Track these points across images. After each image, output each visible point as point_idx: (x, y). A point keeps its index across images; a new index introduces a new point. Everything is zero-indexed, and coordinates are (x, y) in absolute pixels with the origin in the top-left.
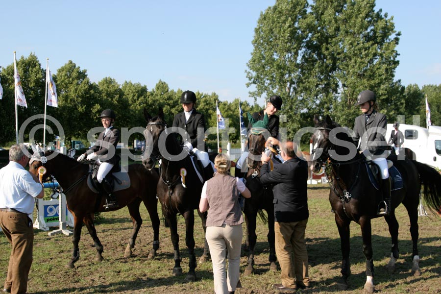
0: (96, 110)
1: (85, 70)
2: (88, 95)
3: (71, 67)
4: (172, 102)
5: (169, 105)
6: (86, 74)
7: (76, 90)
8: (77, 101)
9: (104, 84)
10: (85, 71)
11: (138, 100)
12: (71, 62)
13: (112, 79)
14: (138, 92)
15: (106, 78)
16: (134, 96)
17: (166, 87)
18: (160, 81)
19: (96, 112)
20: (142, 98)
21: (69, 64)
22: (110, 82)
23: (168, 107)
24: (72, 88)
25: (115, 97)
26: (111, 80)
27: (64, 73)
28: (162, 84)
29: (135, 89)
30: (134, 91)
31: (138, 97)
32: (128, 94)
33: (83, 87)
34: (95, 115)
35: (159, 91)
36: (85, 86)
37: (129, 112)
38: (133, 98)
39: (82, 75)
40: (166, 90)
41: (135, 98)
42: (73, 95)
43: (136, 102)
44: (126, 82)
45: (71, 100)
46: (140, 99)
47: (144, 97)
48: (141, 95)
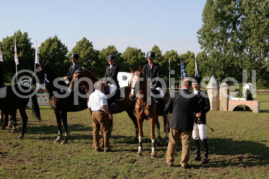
0: (93, 64)
2: (89, 56)
3: (85, 40)
4: (160, 58)
5: (158, 59)
7: (83, 53)
8: (83, 59)
10: (92, 43)
12: (85, 38)
13: (114, 46)
14: (133, 53)
15: (110, 46)
16: (131, 55)
17: (158, 49)
18: (155, 45)
19: (93, 65)
20: (135, 56)
21: (83, 39)
22: (112, 48)
23: (157, 61)
27: (78, 45)
28: (156, 47)
29: (132, 51)
31: (133, 56)
34: (93, 67)
36: (88, 51)
38: (129, 56)
39: (89, 45)
40: (158, 51)
44: (128, 47)
46: (133, 57)
48: (135, 54)
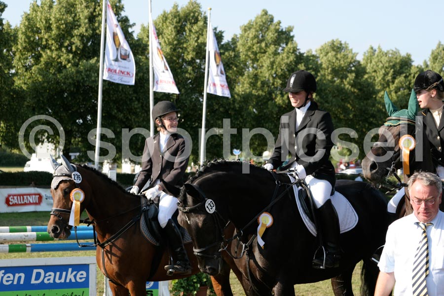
1: (290, 27)
3: (266, 21)
6: (292, 34)
7: (272, 63)
8: (273, 84)
9: (327, 53)
10: (290, 30)
11: (393, 82)
12: (265, 13)
13: (343, 42)
14: (394, 66)
16: (386, 74)
20: (401, 78)
21: (262, 16)
22: (338, 48)
24: (266, 61)
25: (346, 77)
26: (341, 44)
27: (252, 33)
29: (390, 61)
30: (387, 65)
31: (394, 78)
32: (375, 71)
33: (284, 58)
35: (436, 64)
36: (288, 58)
37: (374, 106)
38: (383, 79)
39: (284, 37)
41: (389, 78)
42: (267, 75)
43: (388, 86)
44: (372, 48)
45: (263, 83)
46: (396, 81)
47: (406, 77)
48: (400, 73)
